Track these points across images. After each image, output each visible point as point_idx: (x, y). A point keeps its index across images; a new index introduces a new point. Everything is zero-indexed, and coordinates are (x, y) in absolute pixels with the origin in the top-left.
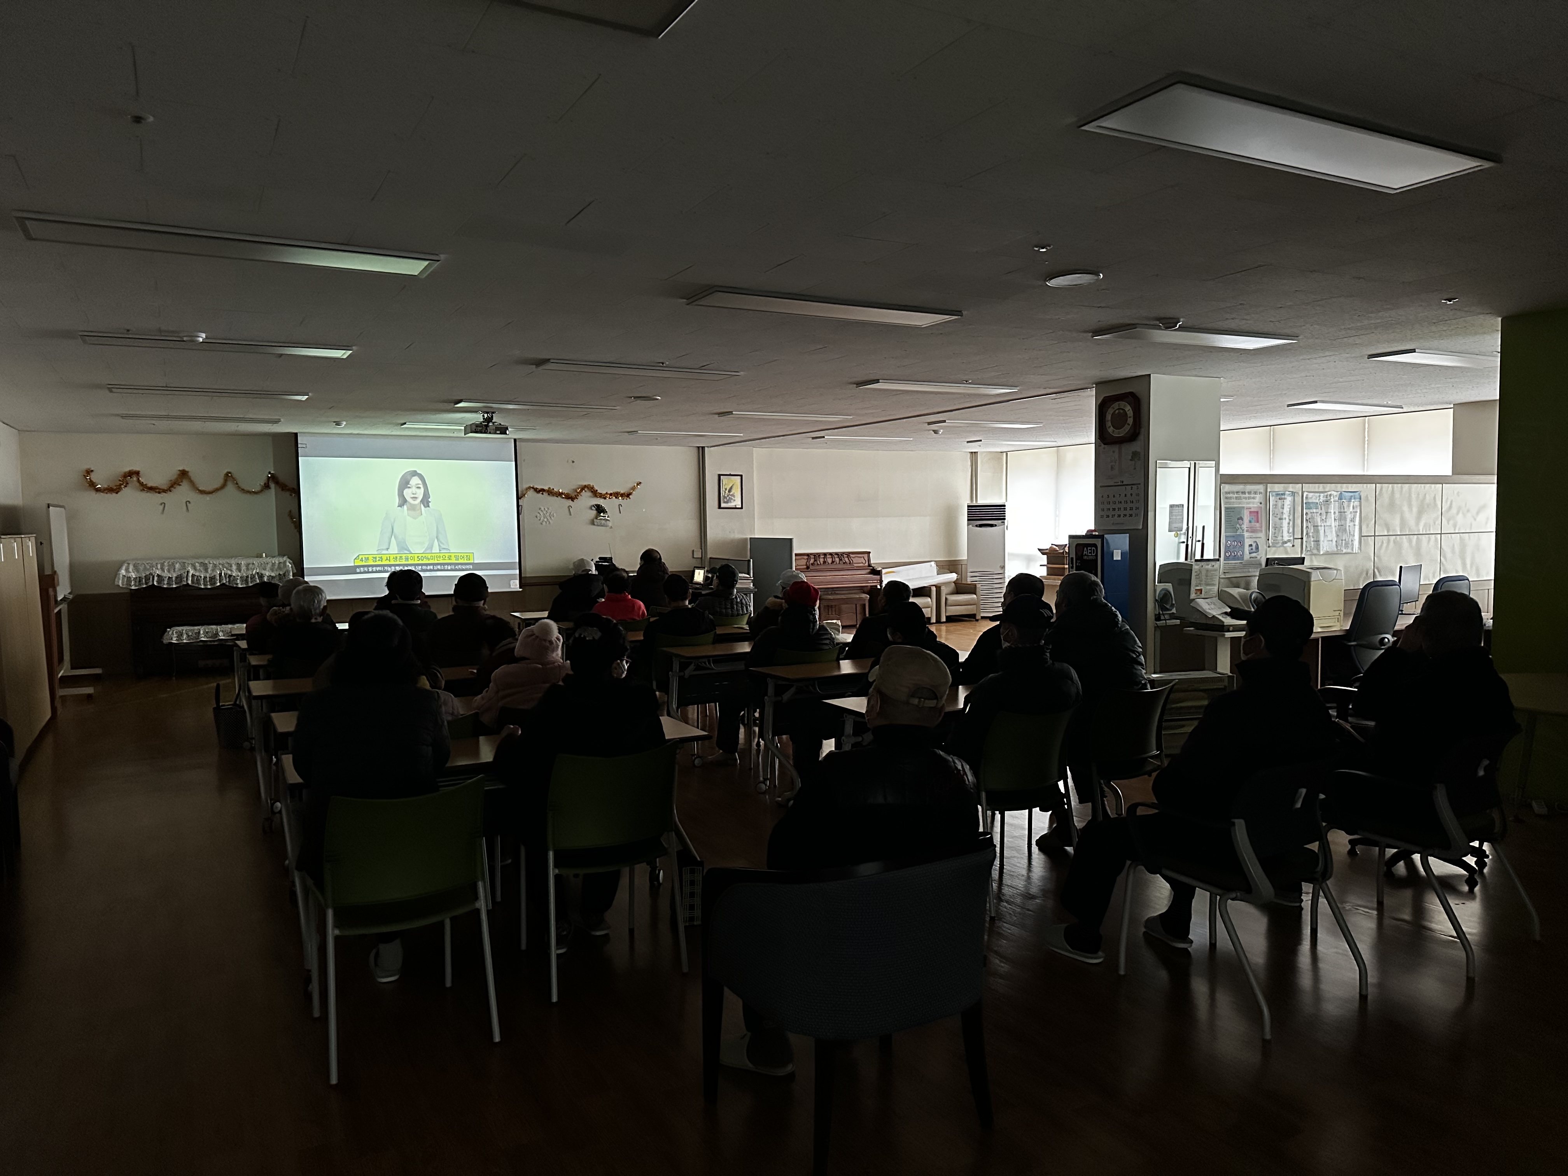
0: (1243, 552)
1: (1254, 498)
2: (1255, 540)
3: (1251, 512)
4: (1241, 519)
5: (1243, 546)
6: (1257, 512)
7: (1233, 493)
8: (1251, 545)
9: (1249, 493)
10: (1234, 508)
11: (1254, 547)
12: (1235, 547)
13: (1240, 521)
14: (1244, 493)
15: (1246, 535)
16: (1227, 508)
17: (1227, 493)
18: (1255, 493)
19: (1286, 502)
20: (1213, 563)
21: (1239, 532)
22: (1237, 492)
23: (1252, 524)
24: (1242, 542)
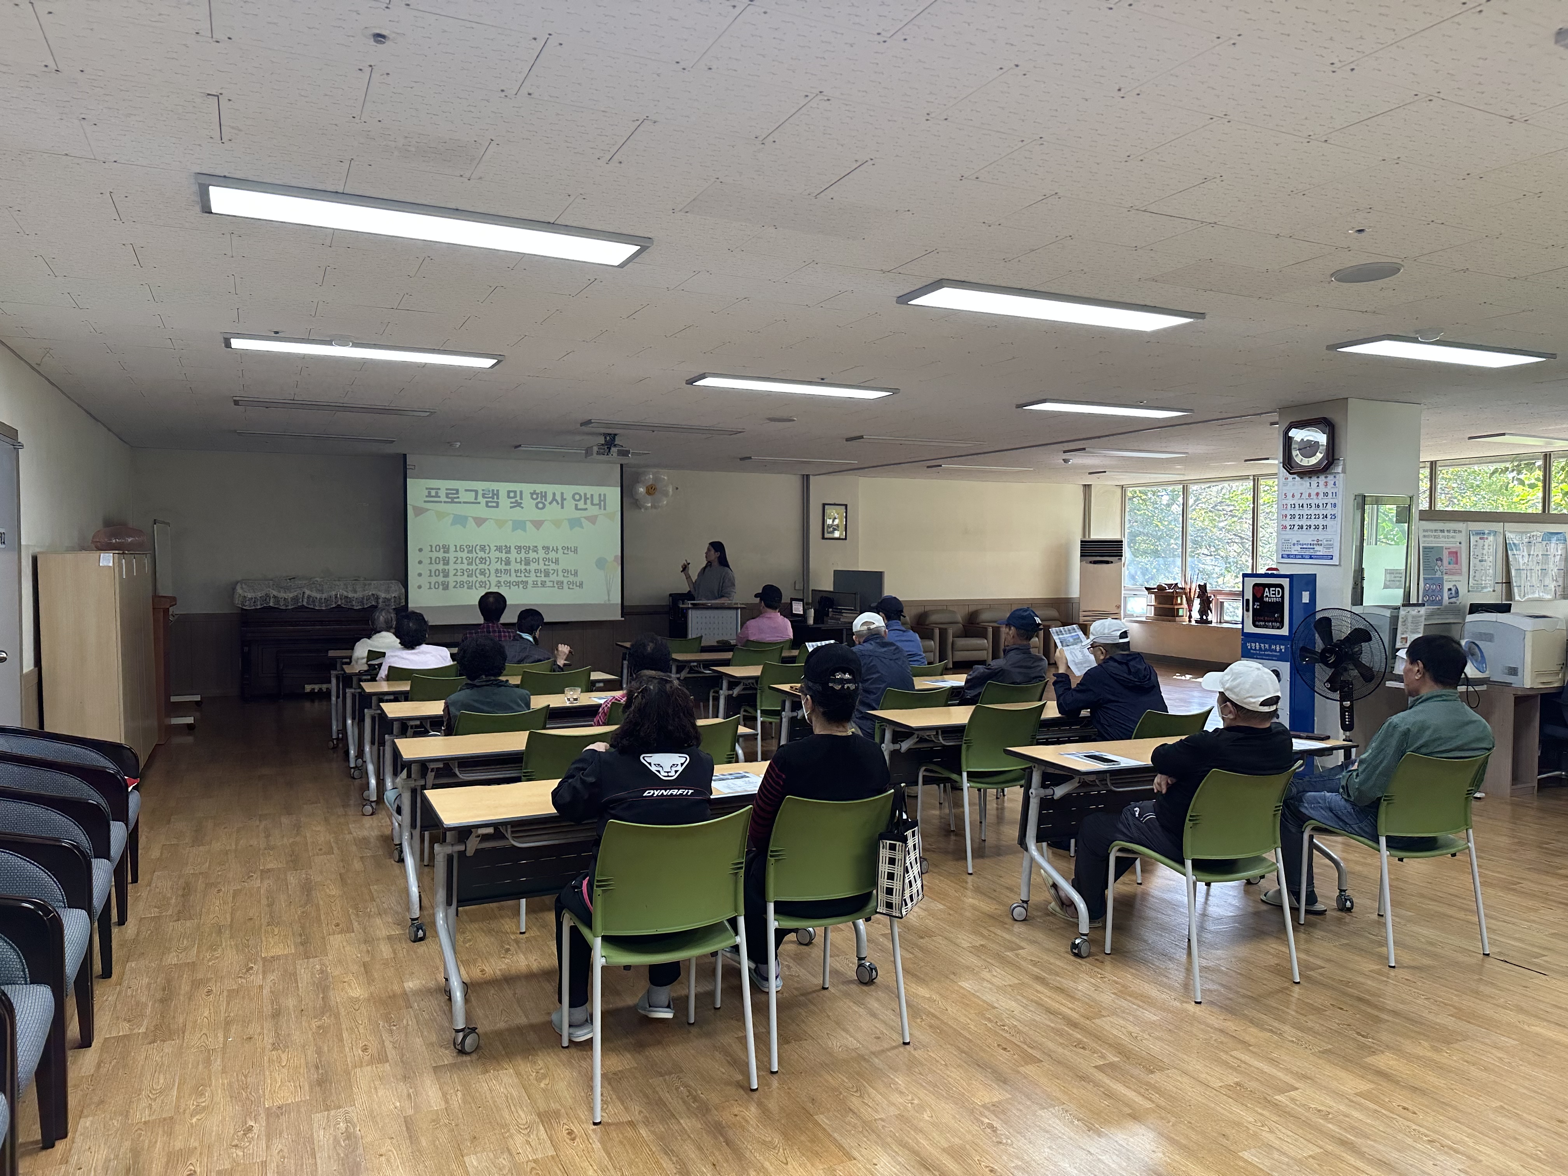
0: (1442, 598)
1: (1453, 537)
2: (1454, 583)
3: (1450, 553)
4: (1441, 560)
5: (1441, 590)
6: (1456, 553)
7: (1431, 531)
8: (1450, 590)
9: (1448, 531)
10: (1432, 548)
11: (1453, 592)
12: (1433, 591)
13: (1439, 562)
14: (1442, 531)
15: (1445, 577)
16: (1424, 548)
17: (1424, 531)
18: (1455, 531)
19: (1487, 543)
20: (1419, 608)
21: (1438, 575)
22: (1436, 531)
23: (1451, 566)
24: (1441, 586)
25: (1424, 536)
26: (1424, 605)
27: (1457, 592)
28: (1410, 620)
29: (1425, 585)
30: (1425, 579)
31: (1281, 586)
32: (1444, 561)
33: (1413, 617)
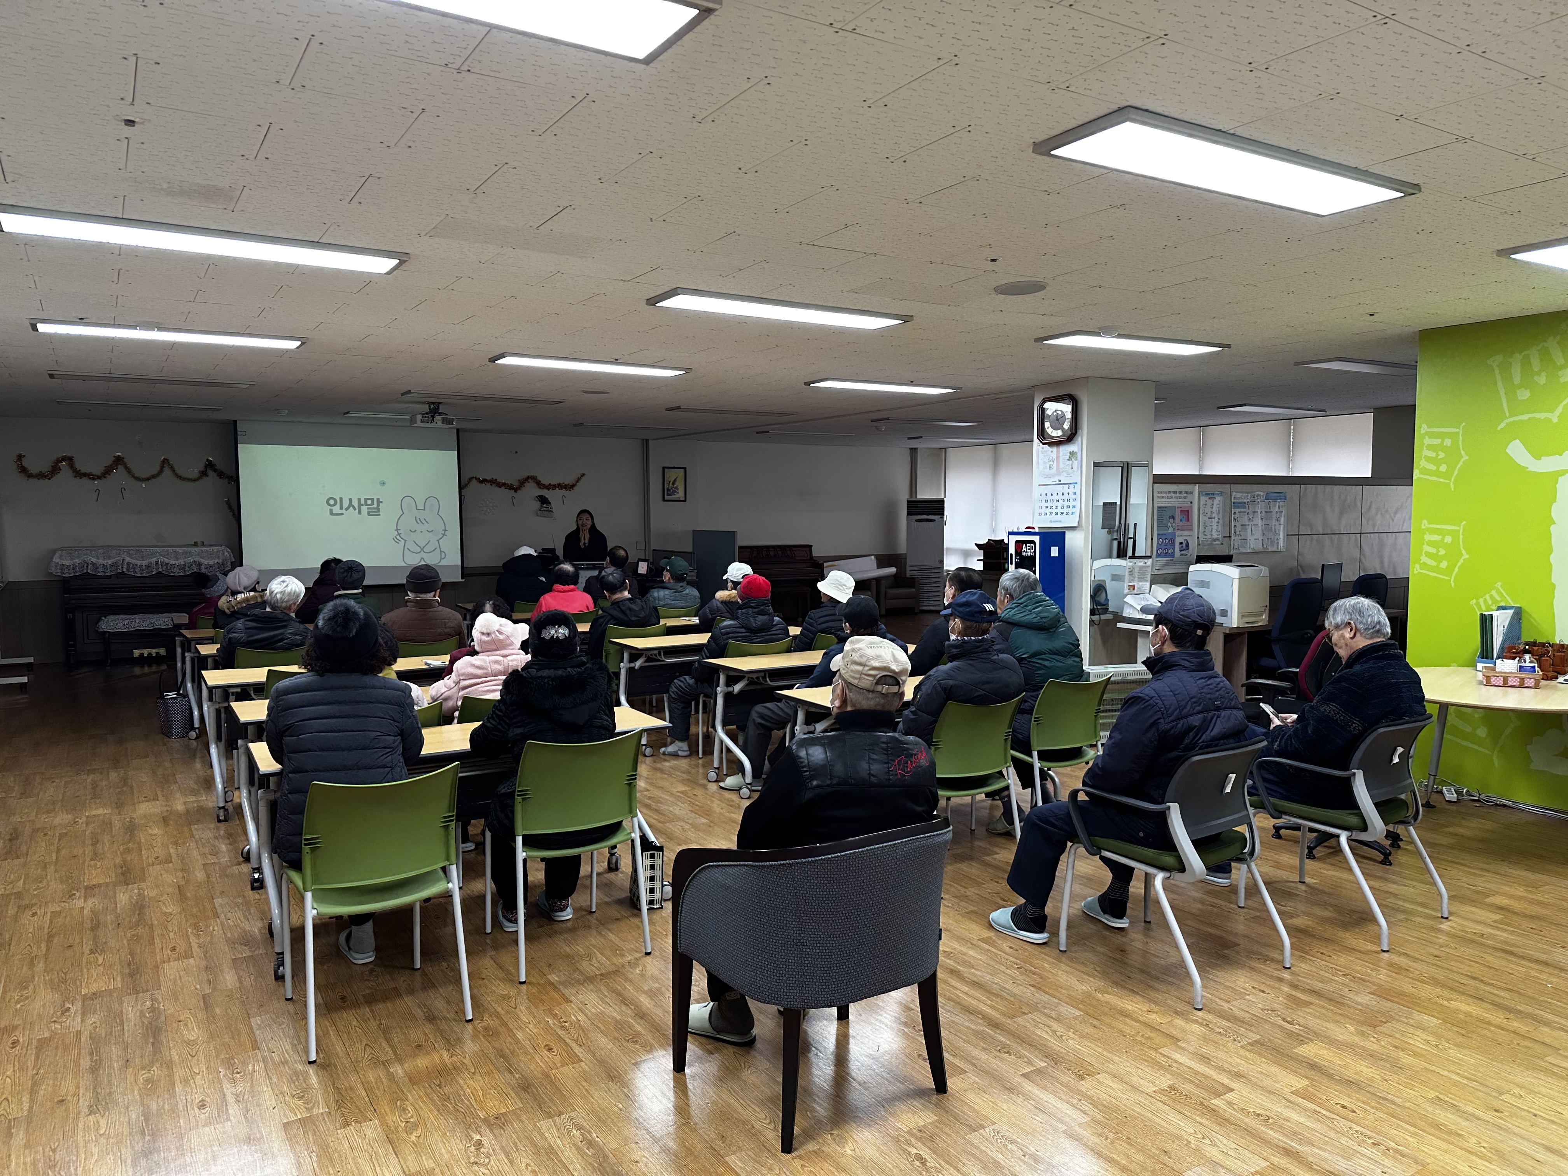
2: (1185, 538)
3: (1182, 511)
6: (1188, 511)
11: (1184, 545)
12: (1166, 545)
13: (1172, 520)
14: (1175, 492)
15: (1177, 533)
16: (1159, 507)
17: (1159, 492)
18: (1187, 493)
19: (1216, 502)
21: (1171, 530)
22: (1169, 492)
23: (1181, 524)
24: (1173, 541)
25: (1158, 497)
30: (1158, 535)
31: (1033, 542)
32: (1176, 518)
33: (1141, 567)
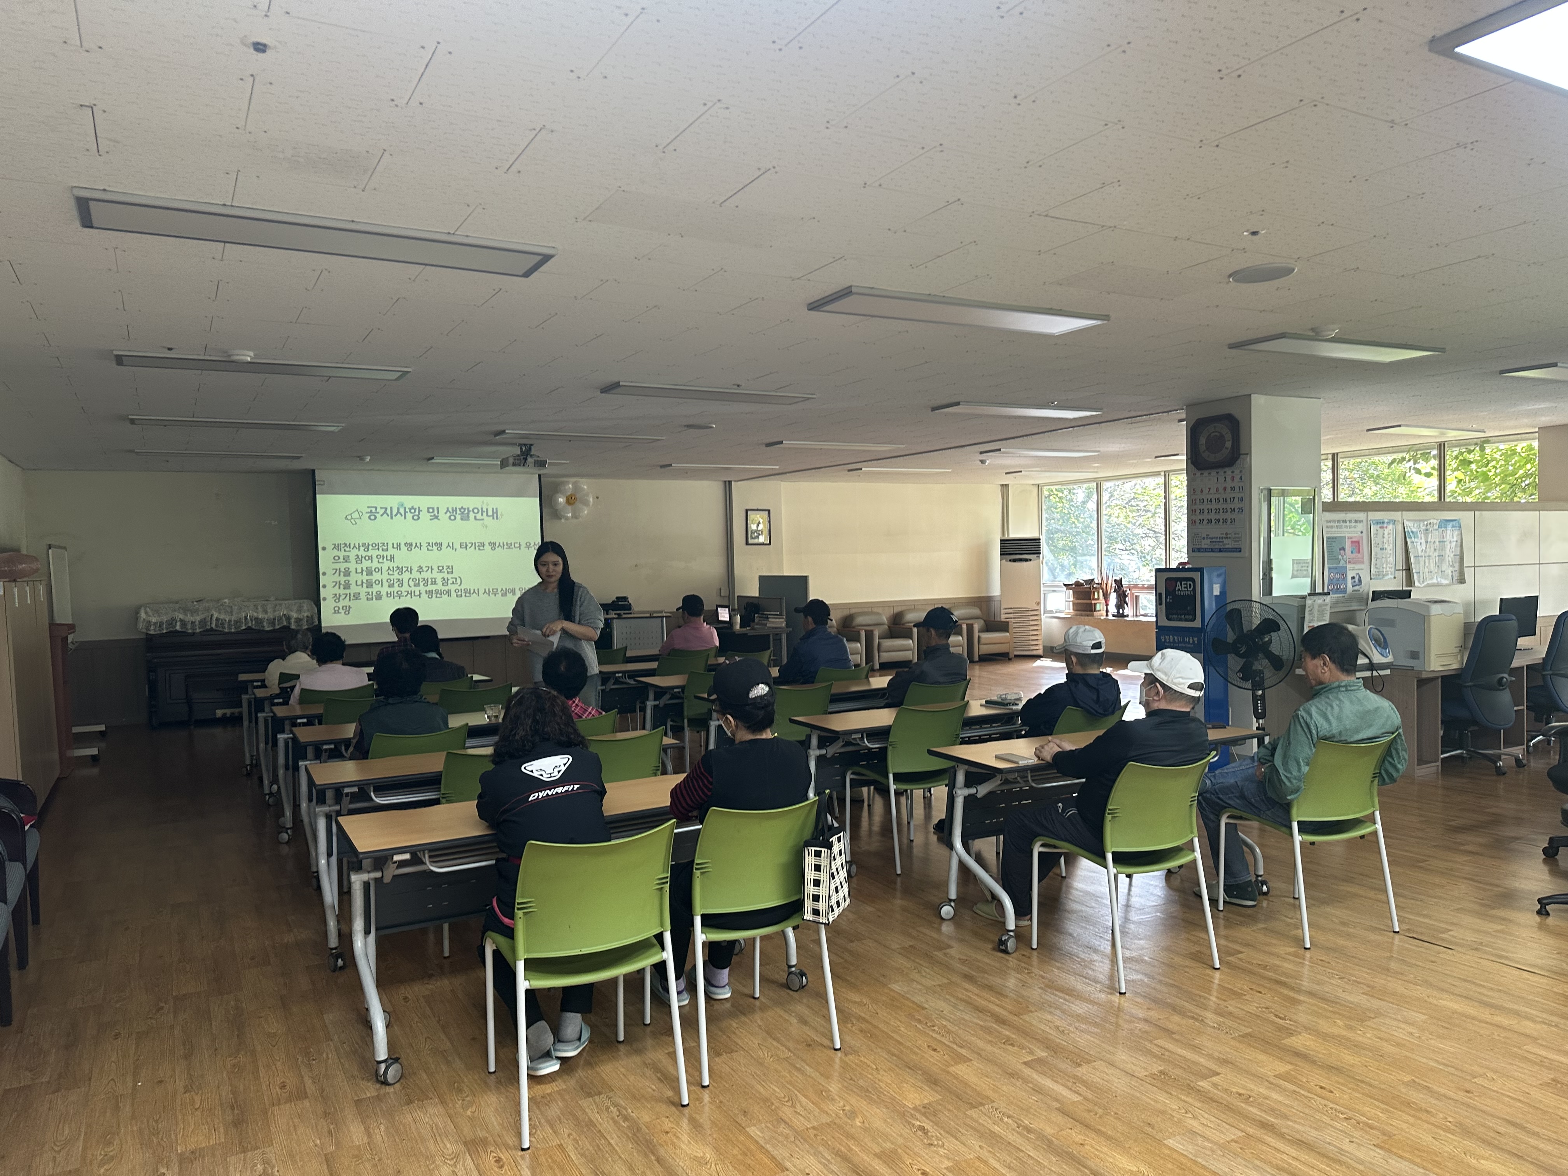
0: (1346, 586)
1: (1355, 527)
2: (1357, 572)
3: (1352, 542)
4: (1344, 549)
5: (1345, 578)
6: (1358, 542)
7: (1334, 521)
8: (1353, 578)
9: (1350, 521)
10: (1335, 538)
11: (1356, 579)
12: (1338, 580)
13: (1342, 552)
14: (1344, 521)
15: (1349, 566)
16: (1328, 538)
17: (1328, 521)
18: (1356, 521)
19: (1386, 531)
20: (1325, 597)
21: (1342, 563)
22: (1338, 521)
23: (1352, 556)
24: (1344, 574)
25: (1327, 527)
26: (1329, 594)
27: (1360, 580)
28: (1316, 608)
29: (1330, 574)
30: (1329, 568)
31: (1193, 580)
32: (1347, 550)
33: (1320, 606)
